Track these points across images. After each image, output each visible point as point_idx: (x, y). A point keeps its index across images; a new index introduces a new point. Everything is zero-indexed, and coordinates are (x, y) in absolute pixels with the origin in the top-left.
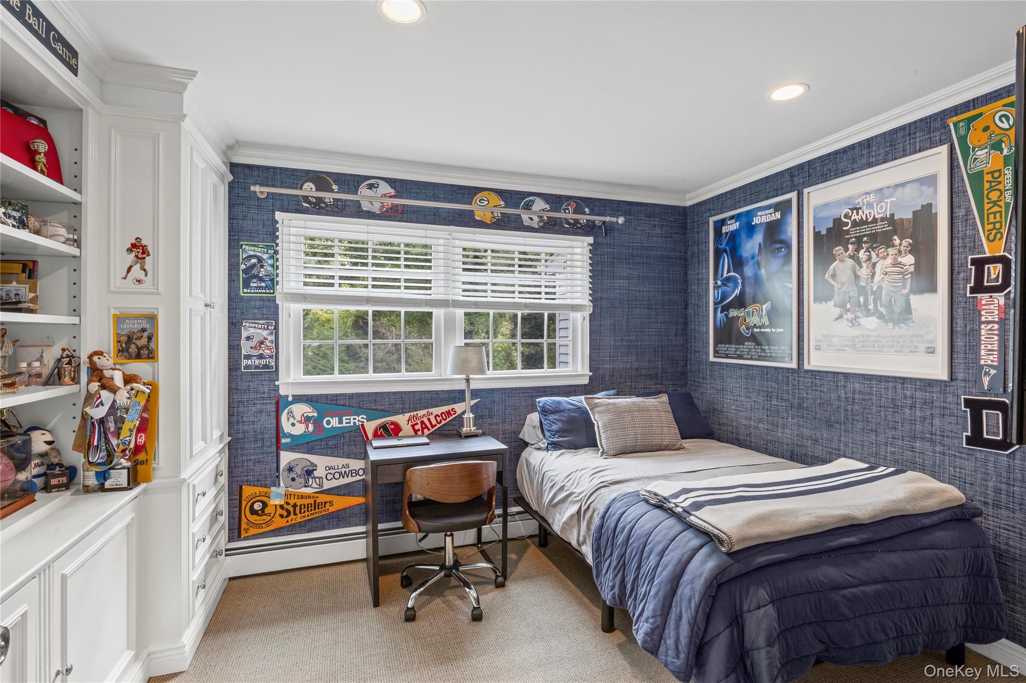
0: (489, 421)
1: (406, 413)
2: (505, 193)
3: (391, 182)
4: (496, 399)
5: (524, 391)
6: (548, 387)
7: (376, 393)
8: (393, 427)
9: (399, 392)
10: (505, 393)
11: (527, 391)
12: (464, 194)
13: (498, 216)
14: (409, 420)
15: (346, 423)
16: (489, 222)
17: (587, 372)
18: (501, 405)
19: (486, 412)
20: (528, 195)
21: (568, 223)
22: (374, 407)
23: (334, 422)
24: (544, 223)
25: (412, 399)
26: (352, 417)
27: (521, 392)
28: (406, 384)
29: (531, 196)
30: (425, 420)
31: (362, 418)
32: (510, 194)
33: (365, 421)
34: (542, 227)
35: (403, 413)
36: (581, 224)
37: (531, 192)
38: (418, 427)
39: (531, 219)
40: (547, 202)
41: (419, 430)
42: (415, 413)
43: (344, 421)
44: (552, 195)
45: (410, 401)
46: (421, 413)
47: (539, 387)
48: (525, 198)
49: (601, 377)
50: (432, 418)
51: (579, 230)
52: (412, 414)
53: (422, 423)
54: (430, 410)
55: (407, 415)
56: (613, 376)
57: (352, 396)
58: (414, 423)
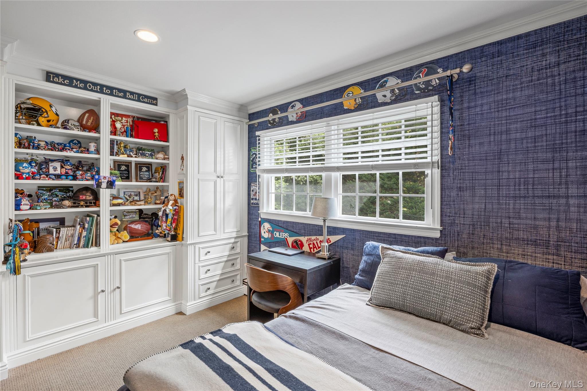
0: (352, 252)
1: (306, 236)
2: (364, 83)
3: (300, 101)
4: (356, 237)
5: (377, 235)
6: (398, 234)
7: (293, 222)
8: (300, 243)
9: (303, 223)
10: (363, 234)
11: (380, 235)
12: (337, 94)
13: (359, 102)
14: (307, 241)
15: (282, 236)
16: (353, 108)
17: (438, 226)
18: (360, 243)
19: (350, 246)
20: (382, 77)
21: (419, 89)
22: (292, 230)
23: (278, 234)
24: (396, 96)
25: (309, 229)
26: (284, 234)
27: (375, 235)
28: (307, 219)
29: (385, 77)
30: (315, 242)
31: (287, 235)
32: (368, 82)
33: (288, 236)
34: (395, 100)
35: (305, 236)
36: (433, 86)
37: (384, 75)
38: (311, 246)
39: (385, 96)
40: (398, 77)
41: (312, 248)
42: (310, 237)
43: (281, 235)
44: (403, 70)
45: (308, 229)
46: (313, 238)
47: (390, 234)
48: (380, 81)
49: (456, 234)
50: (318, 242)
51: (431, 93)
52: (309, 237)
53: (314, 244)
54: (318, 237)
55: (306, 238)
56: (473, 234)
57: (285, 222)
58: (309, 243)
